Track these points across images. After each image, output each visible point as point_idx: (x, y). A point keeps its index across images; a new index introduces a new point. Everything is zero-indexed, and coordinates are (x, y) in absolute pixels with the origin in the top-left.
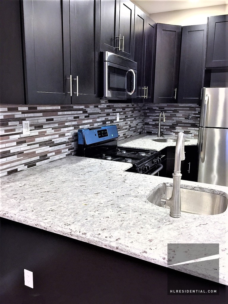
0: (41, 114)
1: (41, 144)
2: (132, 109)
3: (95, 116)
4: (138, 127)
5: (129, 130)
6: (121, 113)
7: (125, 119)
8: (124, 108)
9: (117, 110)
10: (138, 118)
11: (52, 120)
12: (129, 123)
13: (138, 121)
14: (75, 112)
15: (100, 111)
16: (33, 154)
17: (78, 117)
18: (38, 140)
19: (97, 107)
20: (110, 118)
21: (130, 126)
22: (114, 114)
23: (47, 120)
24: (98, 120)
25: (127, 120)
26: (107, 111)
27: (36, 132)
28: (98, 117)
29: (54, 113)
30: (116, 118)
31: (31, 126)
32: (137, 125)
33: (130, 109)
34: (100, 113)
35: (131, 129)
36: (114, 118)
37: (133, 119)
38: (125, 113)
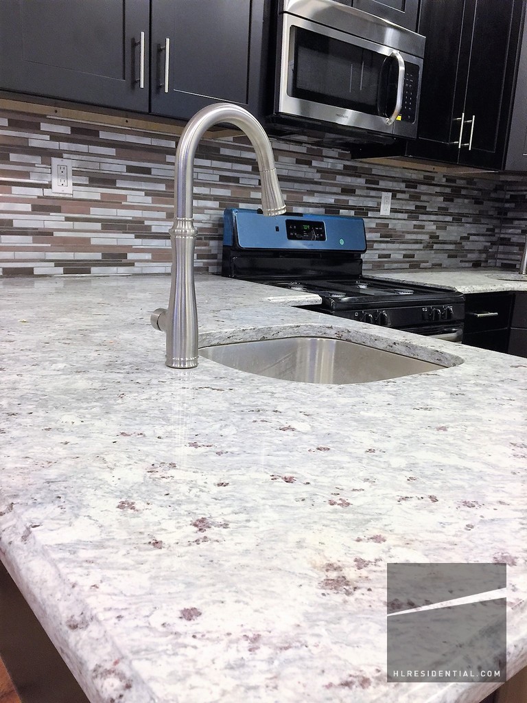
0: (112, 151)
1: (110, 225)
2: (448, 190)
3: (297, 186)
4: (467, 245)
5: (429, 247)
6: (399, 196)
7: (413, 215)
8: (411, 184)
9: (382, 184)
10: (470, 220)
11: (148, 171)
12: (431, 227)
13: (468, 228)
14: (228, 165)
15: (317, 177)
16: (84, 244)
17: (236, 180)
18: (96, 212)
19: (309, 163)
20: (352, 201)
21: (434, 237)
22: (373, 193)
23: (130, 169)
24: (306, 199)
25: (422, 217)
26: (349, 180)
27: (95, 193)
28: (311, 193)
29: (155, 156)
30: (379, 204)
31: (75, 173)
32: (466, 238)
33: (438, 189)
34: (316, 183)
35: (435, 246)
36: (370, 204)
37: (449, 219)
38: (415, 197)
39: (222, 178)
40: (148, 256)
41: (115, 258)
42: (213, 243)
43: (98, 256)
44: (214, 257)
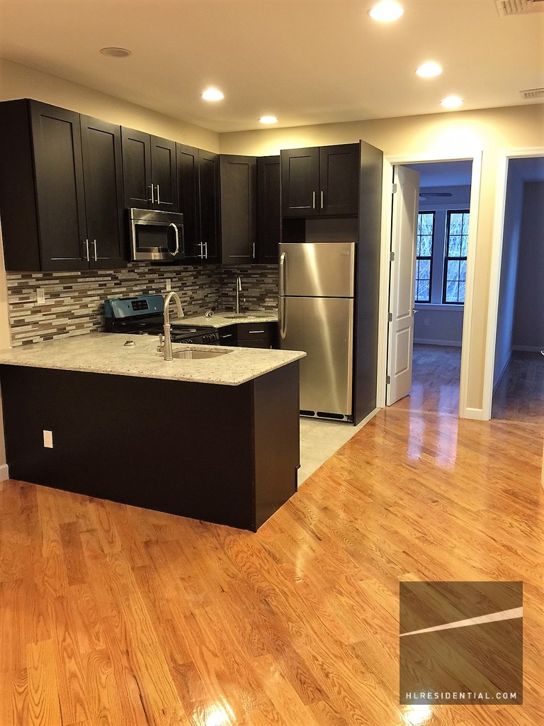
0: (57, 281)
1: (59, 315)
2: (195, 273)
3: (130, 283)
4: (208, 300)
5: (190, 303)
6: (174, 280)
7: (181, 288)
8: (178, 273)
9: (166, 275)
10: (207, 286)
11: (71, 287)
12: (190, 293)
13: (207, 291)
14: (101, 279)
15: (137, 277)
16: (49, 326)
17: (105, 285)
18: (54, 310)
19: (133, 271)
20: (154, 286)
21: (192, 298)
22: (162, 281)
23: (65, 288)
24: (135, 288)
25: (185, 289)
26: (151, 276)
27: (52, 302)
28: (136, 285)
29: (73, 280)
30: (166, 286)
31: (46, 294)
32: (206, 296)
33: (190, 273)
34: (139, 280)
35: (193, 303)
36: (162, 286)
37: (197, 287)
38: (180, 279)
39: (100, 285)
40: (74, 327)
41: (62, 330)
42: (99, 317)
43: (55, 330)
44: (100, 323)
